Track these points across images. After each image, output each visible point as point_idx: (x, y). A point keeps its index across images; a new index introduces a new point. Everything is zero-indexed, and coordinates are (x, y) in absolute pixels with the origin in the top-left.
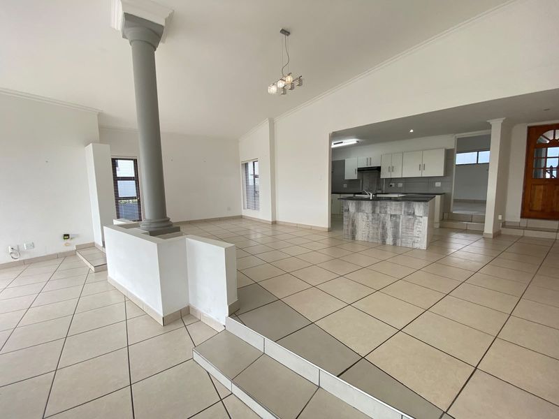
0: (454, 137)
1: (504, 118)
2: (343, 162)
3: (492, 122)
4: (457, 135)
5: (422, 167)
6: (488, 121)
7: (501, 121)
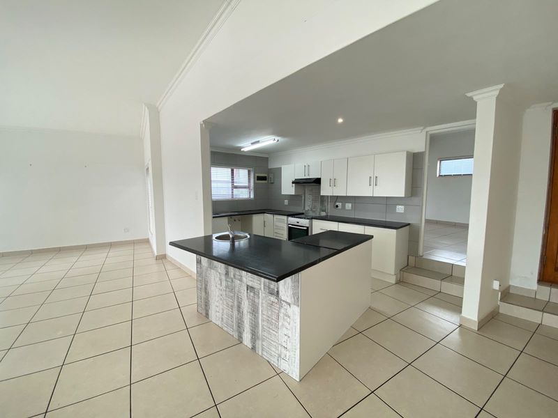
0: (424, 133)
1: (501, 86)
2: (280, 169)
3: (477, 96)
4: (429, 129)
5: (374, 181)
6: (469, 95)
7: (497, 93)
